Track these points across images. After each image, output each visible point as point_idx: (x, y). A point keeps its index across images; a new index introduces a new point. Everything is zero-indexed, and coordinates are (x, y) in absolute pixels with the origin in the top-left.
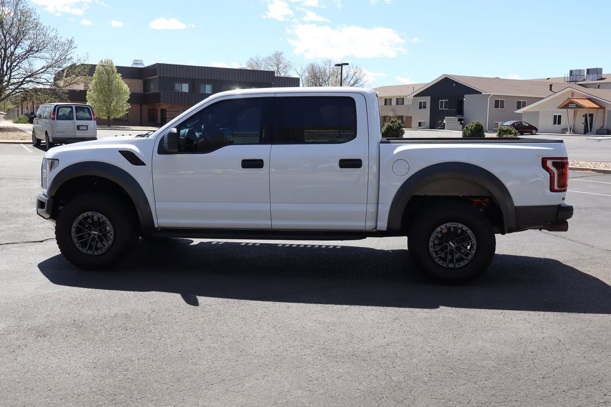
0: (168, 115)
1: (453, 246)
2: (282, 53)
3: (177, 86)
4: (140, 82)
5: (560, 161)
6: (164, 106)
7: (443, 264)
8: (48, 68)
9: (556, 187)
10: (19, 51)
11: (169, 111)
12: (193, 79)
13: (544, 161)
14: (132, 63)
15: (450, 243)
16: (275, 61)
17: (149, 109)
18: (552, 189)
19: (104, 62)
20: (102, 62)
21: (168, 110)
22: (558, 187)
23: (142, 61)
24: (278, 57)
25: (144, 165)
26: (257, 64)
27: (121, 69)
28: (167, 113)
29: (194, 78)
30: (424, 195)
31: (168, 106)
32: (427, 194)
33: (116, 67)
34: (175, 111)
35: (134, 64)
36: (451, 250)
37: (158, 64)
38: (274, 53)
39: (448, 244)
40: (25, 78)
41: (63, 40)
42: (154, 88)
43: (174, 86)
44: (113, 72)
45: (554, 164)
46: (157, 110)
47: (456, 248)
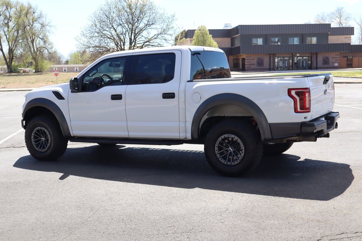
0: (246, 62)
1: (232, 150)
2: (342, 8)
3: (254, 41)
4: (229, 40)
5: (302, 90)
6: (244, 56)
7: (224, 162)
8: (158, 35)
9: (299, 110)
10: (142, 25)
11: (247, 60)
12: (266, 35)
13: (289, 91)
14: (224, 26)
15: (230, 148)
16: (338, 15)
17: (233, 59)
18: (296, 111)
19: (200, 27)
20: (199, 27)
21: (246, 58)
22: (301, 109)
23: (230, 24)
24: (339, 13)
25: (64, 99)
26: (323, 18)
27: (212, 32)
28: (246, 61)
29: (266, 33)
30: (223, 116)
31: (246, 56)
32: (225, 115)
33: (209, 30)
34: (251, 59)
35: (225, 27)
36: (230, 152)
37: (239, 25)
38: (336, 9)
39: (228, 149)
40: (144, 43)
41: (168, 15)
42: (237, 44)
43: (251, 40)
44: (206, 34)
45: (297, 93)
46: (239, 59)
47: (234, 151)
